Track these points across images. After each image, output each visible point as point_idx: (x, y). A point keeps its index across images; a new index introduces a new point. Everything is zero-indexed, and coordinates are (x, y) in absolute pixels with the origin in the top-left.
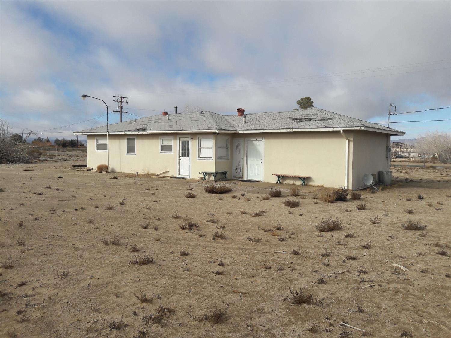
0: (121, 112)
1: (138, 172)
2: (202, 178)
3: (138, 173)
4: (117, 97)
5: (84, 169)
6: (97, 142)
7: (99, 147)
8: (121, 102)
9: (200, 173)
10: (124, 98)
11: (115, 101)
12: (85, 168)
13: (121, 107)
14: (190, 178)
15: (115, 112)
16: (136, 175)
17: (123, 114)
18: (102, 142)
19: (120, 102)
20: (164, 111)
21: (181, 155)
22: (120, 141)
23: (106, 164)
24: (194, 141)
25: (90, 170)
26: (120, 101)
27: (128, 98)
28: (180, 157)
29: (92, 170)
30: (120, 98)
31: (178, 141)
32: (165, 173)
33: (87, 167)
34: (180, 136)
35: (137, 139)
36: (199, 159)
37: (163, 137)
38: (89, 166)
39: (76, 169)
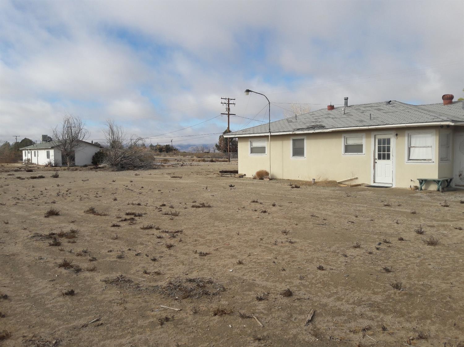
0: (229, 114)
1: (314, 179)
2: (416, 188)
3: (315, 181)
4: (225, 99)
5: (235, 175)
6: (251, 145)
7: (254, 150)
8: (229, 104)
9: (412, 181)
10: (232, 99)
11: (222, 103)
12: (236, 174)
13: (229, 109)
14: (394, 186)
15: (223, 115)
16: (313, 182)
17: (230, 116)
18: (257, 144)
19: (227, 104)
20: (330, 105)
21: (377, 157)
22: (283, 143)
23: (268, 170)
24: (400, 139)
25: (242, 176)
27: (235, 99)
28: (375, 159)
29: (244, 177)
30: (227, 100)
31: (373, 140)
32: (351, 180)
33: (238, 173)
34: (376, 133)
35: (307, 139)
36: (409, 161)
37: (347, 135)
38: (240, 172)
39: (225, 176)
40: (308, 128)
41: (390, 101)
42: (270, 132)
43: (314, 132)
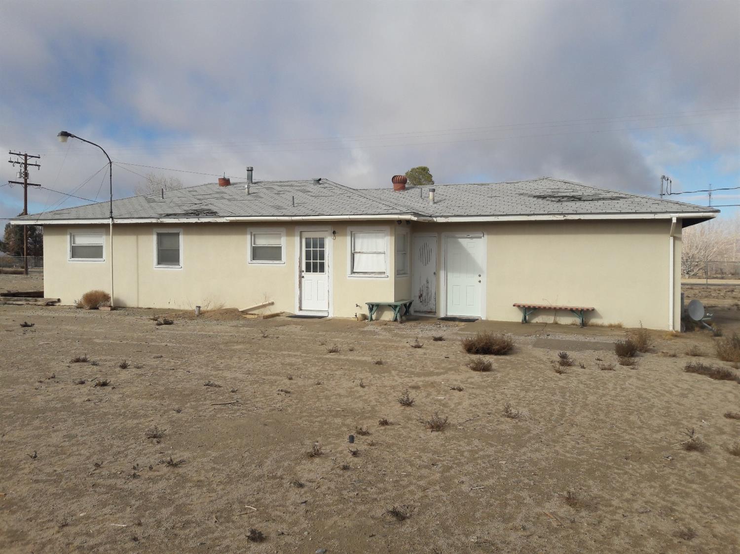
0: (26, 185)
1: (199, 307)
2: (365, 317)
3: (201, 308)
4: (17, 154)
5: (36, 301)
6: (73, 240)
7: (76, 252)
8: (26, 164)
9: (357, 306)
10: (32, 157)
11: (12, 162)
12: (40, 299)
13: (26, 175)
14: (331, 316)
15: (13, 184)
16: (197, 313)
17: (29, 188)
18: (83, 240)
19: (23, 165)
20: (223, 177)
21: (304, 268)
22: (137, 239)
23: (108, 291)
24: (339, 239)
25: (51, 303)
26: (24, 162)
27: (39, 158)
28: (301, 271)
29: (57, 304)
30: (23, 157)
31: (297, 239)
32: (264, 306)
33: (42, 296)
34: (302, 228)
35: (186, 233)
36: (353, 275)
37: (255, 230)
38: (48, 295)
39: (14, 302)
40: (187, 214)
41: (320, 180)
42: (112, 217)
43: (199, 221)
